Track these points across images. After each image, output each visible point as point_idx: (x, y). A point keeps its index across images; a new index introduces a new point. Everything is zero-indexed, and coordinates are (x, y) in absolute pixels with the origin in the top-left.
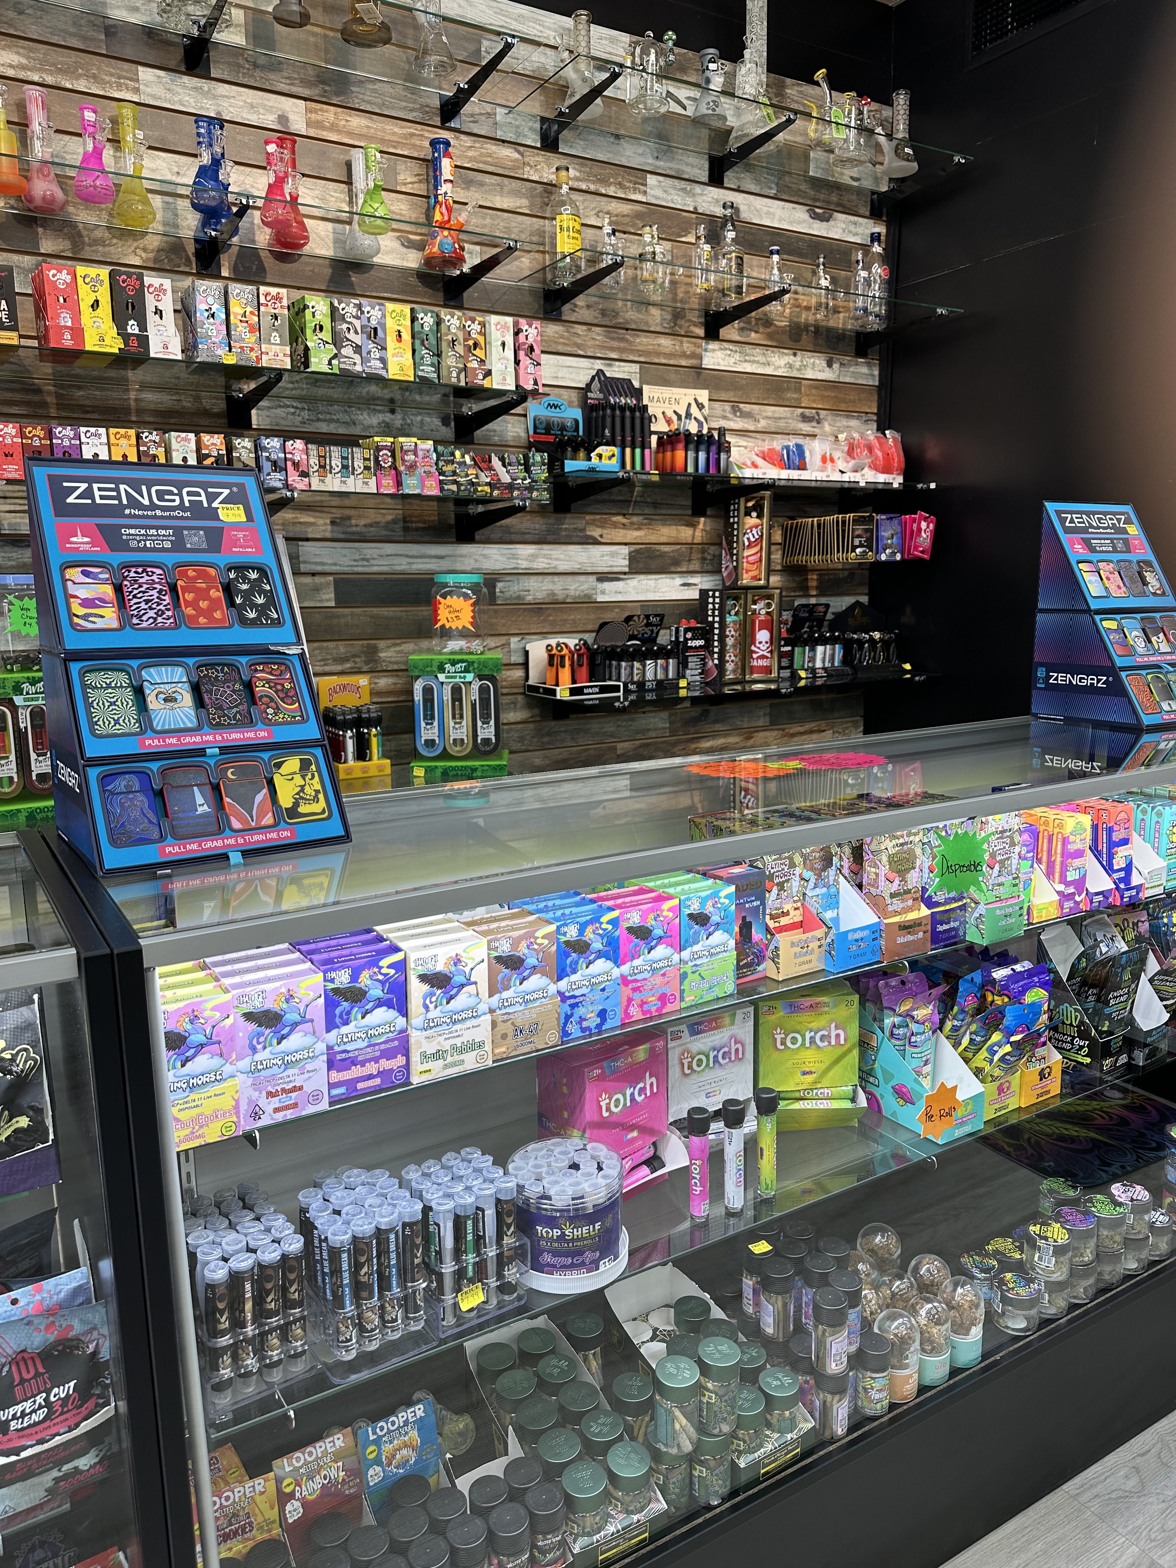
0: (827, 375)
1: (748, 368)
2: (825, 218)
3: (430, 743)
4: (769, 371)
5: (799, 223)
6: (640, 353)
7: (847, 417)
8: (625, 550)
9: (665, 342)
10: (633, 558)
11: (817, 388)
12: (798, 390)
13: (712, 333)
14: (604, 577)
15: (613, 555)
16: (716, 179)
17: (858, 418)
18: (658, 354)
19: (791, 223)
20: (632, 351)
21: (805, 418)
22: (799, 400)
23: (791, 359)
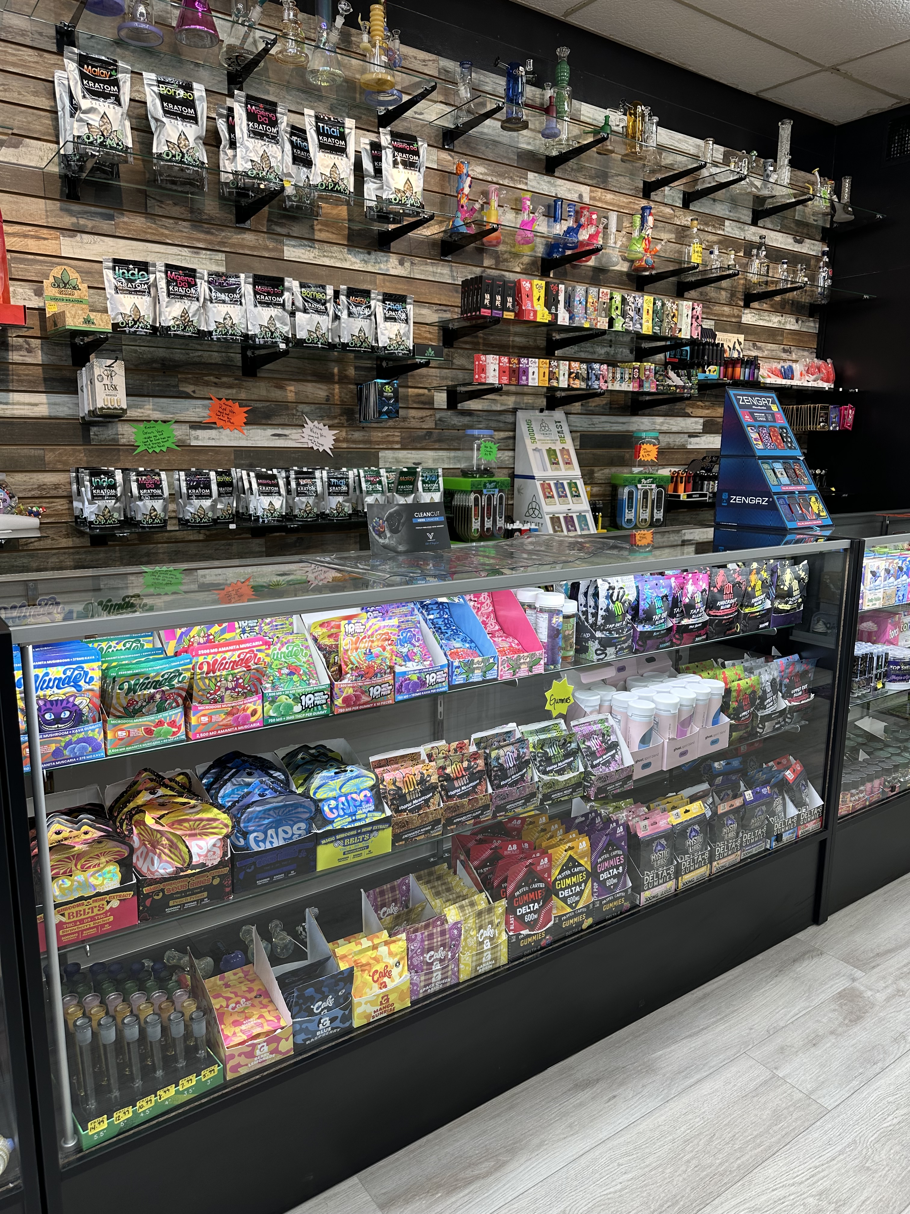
0: (795, 327)
1: (762, 323)
2: (800, 242)
3: (629, 521)
4: (770, 325)
5: (789, 244)
6: (715, 315)
7: (803, 350)
8: (701, 420)
9: (726, 309)
10: (705, 425)
11: (790, 334)
12: (782, 335)
13: (747, 306)
14: (692, 435)
15: (696, 423)
16: (754, 223)
17: (808, 351)
18: (723, 315)
19: (785, 245)
20: (712, 314)
21: (785, 351)
22: (782, 340)
23: (780, 318)
